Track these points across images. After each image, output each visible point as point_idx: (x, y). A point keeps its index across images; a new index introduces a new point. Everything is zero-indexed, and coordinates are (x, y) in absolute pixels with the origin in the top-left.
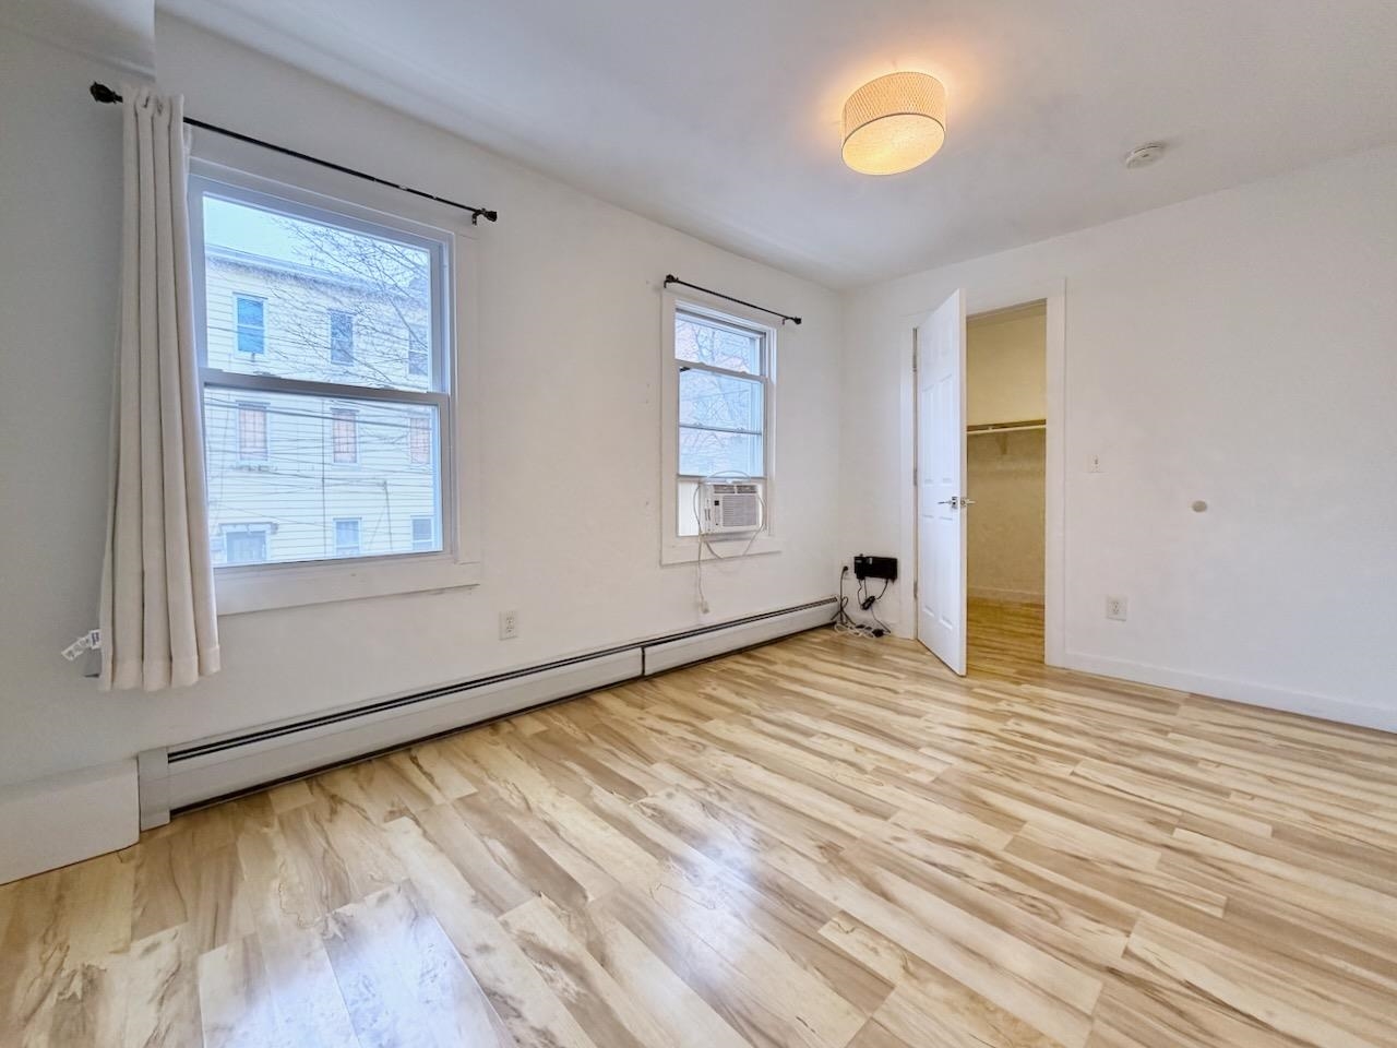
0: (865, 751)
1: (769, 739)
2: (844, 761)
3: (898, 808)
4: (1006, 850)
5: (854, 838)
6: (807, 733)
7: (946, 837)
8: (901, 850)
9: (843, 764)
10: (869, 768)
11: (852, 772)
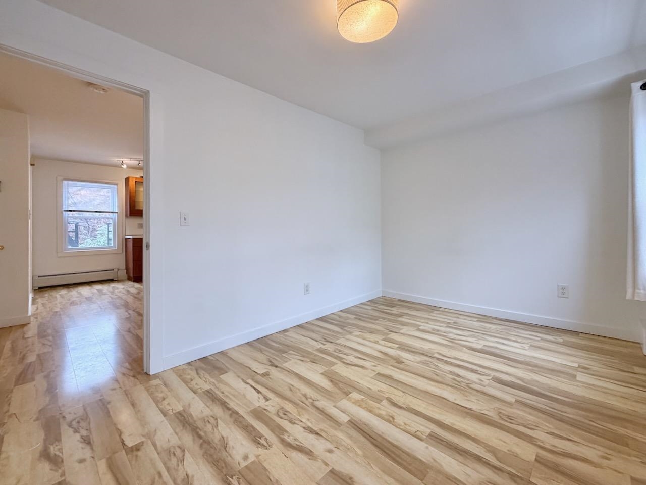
0: (387, 417)
1: (461, 430)
2: (400, 407)
3: (372, 378)
4: (336, 364)
5: (392, 366)
6: (434, 439)
7: (356, 367)
8: (374, 362)
9: (400, 404)
10: (385, 402)
11: (395, 399)
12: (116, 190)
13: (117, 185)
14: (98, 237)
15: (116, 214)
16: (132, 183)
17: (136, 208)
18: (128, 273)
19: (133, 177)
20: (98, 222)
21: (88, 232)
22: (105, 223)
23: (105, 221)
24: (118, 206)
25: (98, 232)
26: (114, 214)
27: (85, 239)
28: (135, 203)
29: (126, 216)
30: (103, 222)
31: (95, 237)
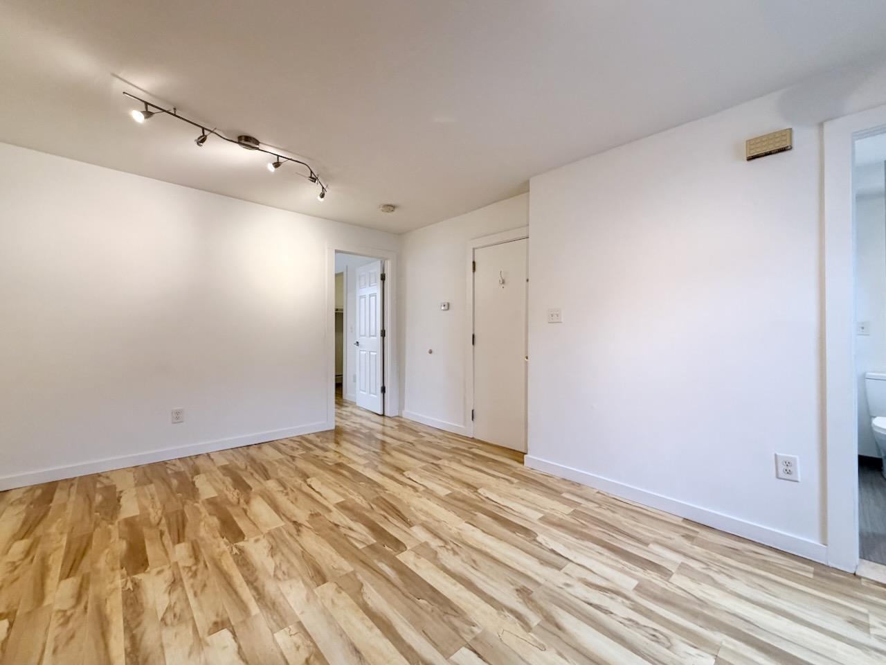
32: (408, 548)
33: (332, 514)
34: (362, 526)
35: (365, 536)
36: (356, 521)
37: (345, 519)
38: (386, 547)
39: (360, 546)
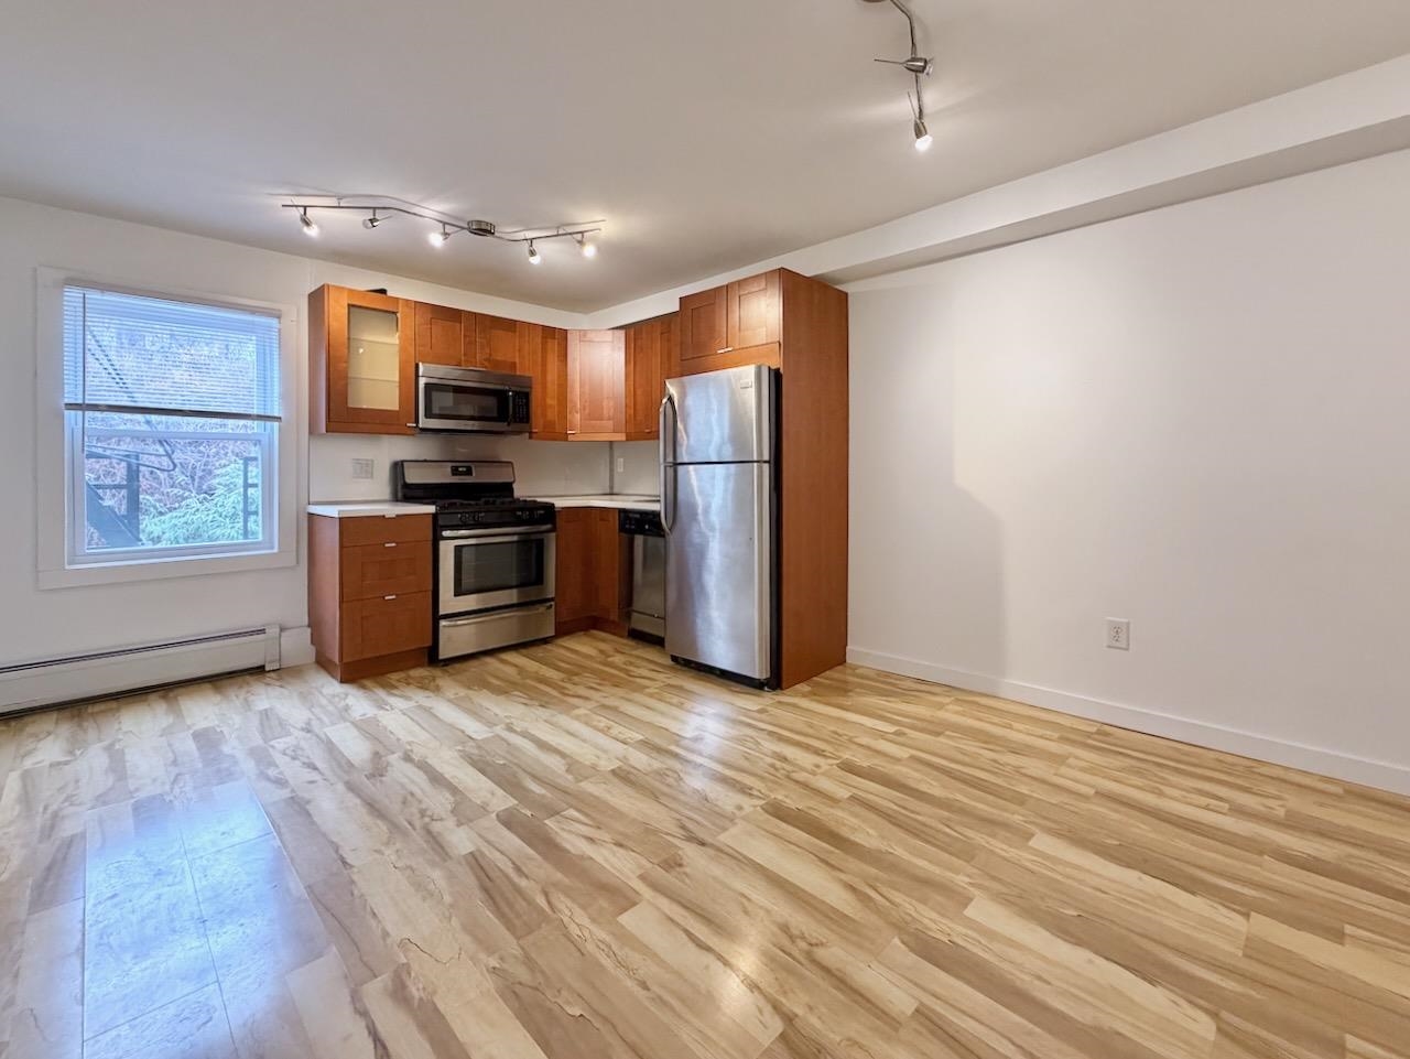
12: (275, 335)
13: (279, 317)
14: (218, 492)
15: (276, 424)
16: (336, 310)
17: (350, 405)
18: (316, 639)
19: (341, 289)
20: (218, 453)
21: (193, 478)
22: (237, 456)
23: (237, 450)
24: (284, 397)
25: (217, 480)
26: (269, 424)
27: (184, 499)
28: (346, 385)
29: (312, 431)
30: (233, 452)
31: (210, 492)
32: (494, 815)
33: (638, 872)
34: (568, 847)
35: (563, 829)
36: (582, 857)
37: (606, 860)
38: (529, 813)
39: (572, 813)
